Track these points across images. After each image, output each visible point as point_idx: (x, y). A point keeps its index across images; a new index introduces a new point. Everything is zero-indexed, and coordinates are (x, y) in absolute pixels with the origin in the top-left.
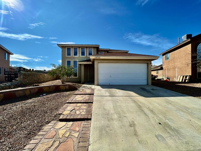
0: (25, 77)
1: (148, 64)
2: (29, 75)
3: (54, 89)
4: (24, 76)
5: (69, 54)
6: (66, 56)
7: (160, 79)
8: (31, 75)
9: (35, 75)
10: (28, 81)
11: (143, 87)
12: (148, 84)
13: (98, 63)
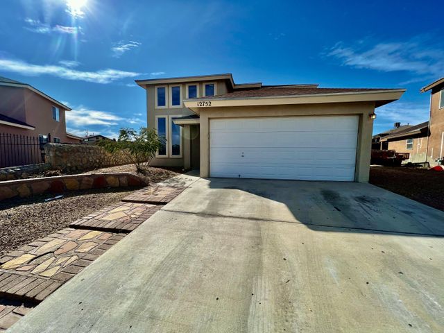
0: (60, 155)
1: (361, 116)
2: (73, 151)
3: (91, 184)
4: (57, 153)
5: (162, 102)
6: (157, 107)
7: (417, 165)
8: (78, 151)
9: (91, 151)
10: (71, 163)
11: (335, 189)
12: (356, 181)
13: (209, 119)
